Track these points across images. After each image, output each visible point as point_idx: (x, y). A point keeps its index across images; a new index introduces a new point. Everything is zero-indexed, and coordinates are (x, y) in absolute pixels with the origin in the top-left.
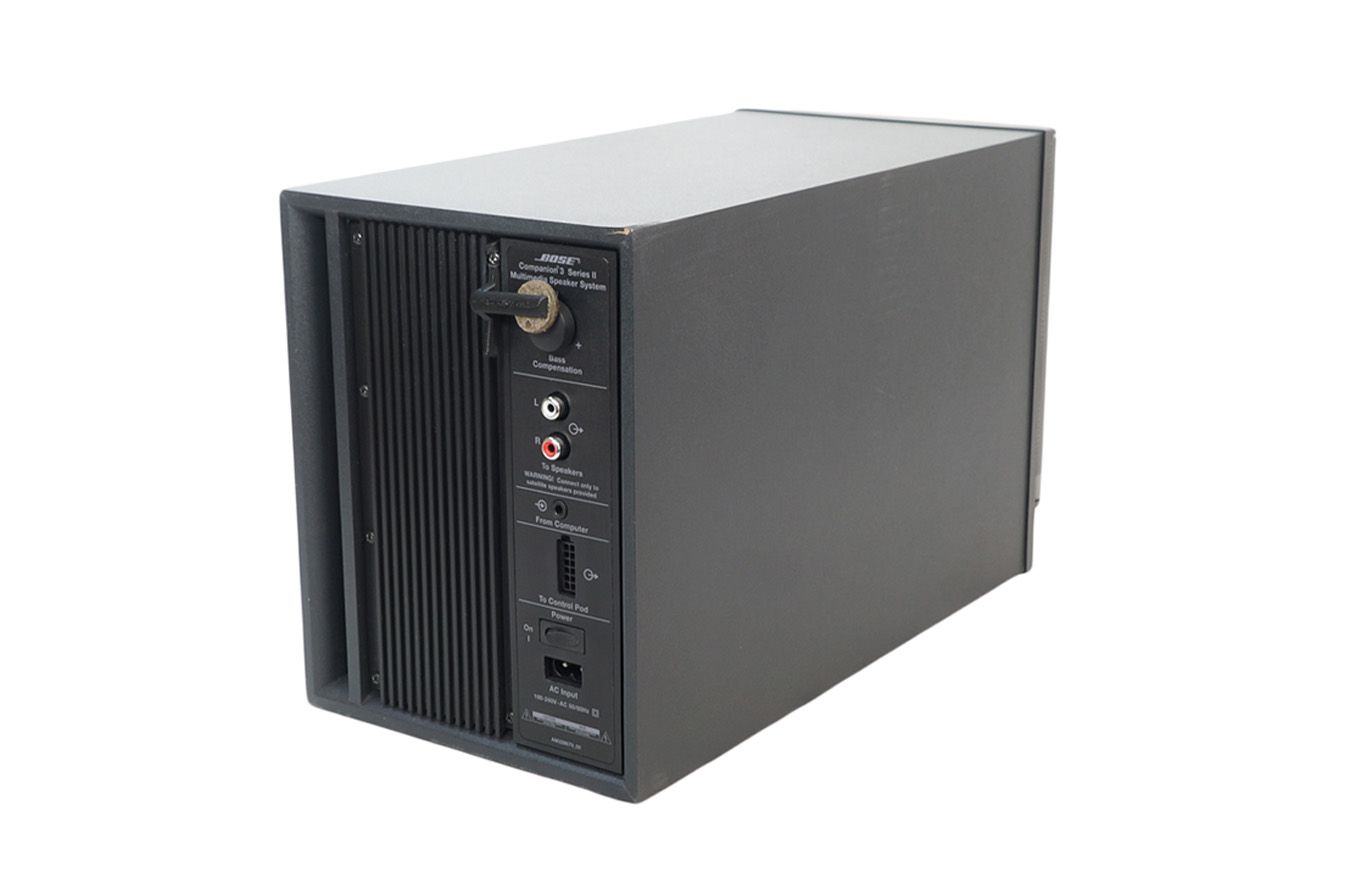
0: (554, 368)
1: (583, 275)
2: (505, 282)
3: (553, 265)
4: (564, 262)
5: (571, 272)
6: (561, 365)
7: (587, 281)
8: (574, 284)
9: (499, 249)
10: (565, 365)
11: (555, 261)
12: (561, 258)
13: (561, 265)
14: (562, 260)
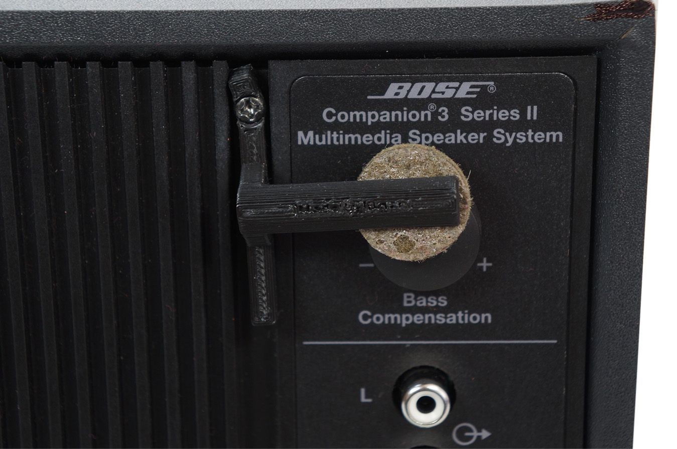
0: (418, 319)
1: (502, 115)
2: (280, 157)
3: (420, 104)
4: (449, 94)
5: (467, 114)
6: (437, 310)
7: (509, 126)
8: (475, 138)
9: (263, 86)
10: (445, 311)
11: (425, 95)
12: (441, 86)
13: (440, 102)
14: (445, 90)
